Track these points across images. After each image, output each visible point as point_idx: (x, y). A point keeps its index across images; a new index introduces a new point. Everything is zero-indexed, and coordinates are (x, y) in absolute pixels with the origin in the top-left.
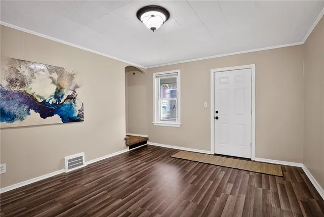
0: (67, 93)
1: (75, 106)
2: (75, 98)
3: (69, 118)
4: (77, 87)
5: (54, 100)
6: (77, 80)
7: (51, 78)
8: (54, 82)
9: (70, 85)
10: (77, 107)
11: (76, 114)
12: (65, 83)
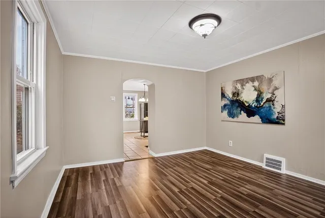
0: (266, 96)
1: (274, 108)
2: (274, 100)
3: (267, 120)
4: (276, 89)
5: (255, 104)
6: (276, 83)
7: (254, 86)
8: (255, 89)
9: (268, 89)
10: (277, 109)
11: (275, 116)
12: (264, 88)
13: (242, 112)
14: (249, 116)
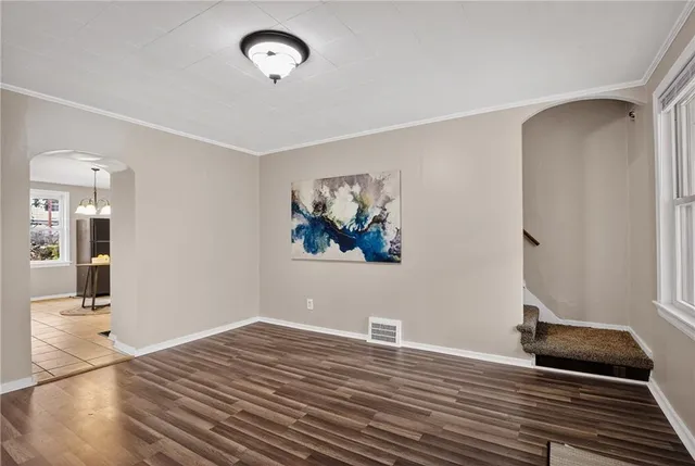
0: (373, 212)
1: (385, 234)
2: (385, 220)
3: (375, 256)
4: (389, 200)
5: (355, 226)
6: (388, 189)
7: (352, 193)
8: (355, 200)
9: (376, 200)
10: (389, 235)
11: (386, 249)
12: (370, 198)
13: (332, 241)
14: (343, 249)
